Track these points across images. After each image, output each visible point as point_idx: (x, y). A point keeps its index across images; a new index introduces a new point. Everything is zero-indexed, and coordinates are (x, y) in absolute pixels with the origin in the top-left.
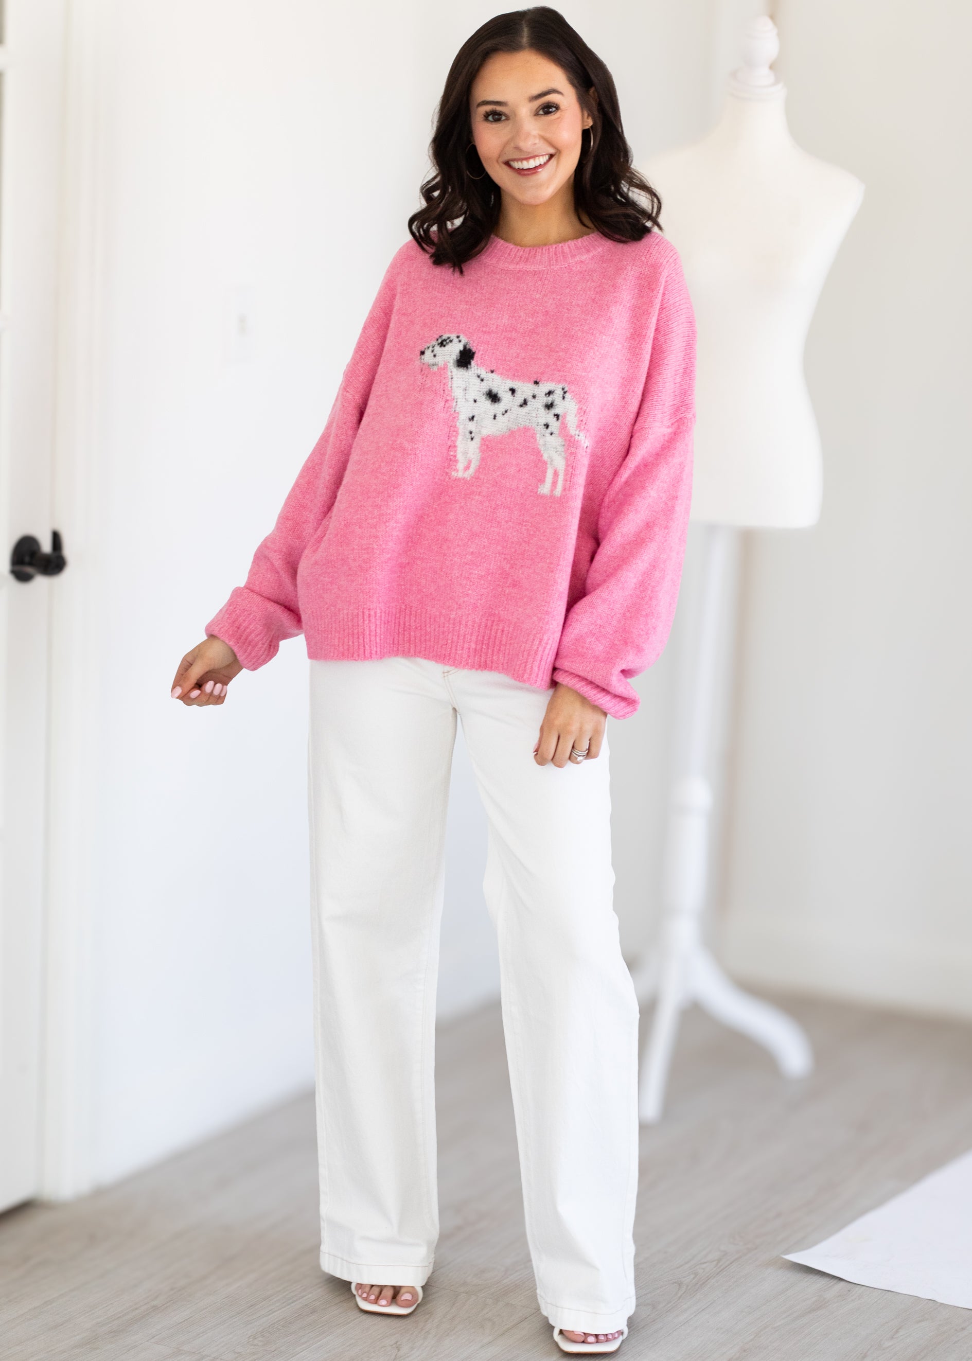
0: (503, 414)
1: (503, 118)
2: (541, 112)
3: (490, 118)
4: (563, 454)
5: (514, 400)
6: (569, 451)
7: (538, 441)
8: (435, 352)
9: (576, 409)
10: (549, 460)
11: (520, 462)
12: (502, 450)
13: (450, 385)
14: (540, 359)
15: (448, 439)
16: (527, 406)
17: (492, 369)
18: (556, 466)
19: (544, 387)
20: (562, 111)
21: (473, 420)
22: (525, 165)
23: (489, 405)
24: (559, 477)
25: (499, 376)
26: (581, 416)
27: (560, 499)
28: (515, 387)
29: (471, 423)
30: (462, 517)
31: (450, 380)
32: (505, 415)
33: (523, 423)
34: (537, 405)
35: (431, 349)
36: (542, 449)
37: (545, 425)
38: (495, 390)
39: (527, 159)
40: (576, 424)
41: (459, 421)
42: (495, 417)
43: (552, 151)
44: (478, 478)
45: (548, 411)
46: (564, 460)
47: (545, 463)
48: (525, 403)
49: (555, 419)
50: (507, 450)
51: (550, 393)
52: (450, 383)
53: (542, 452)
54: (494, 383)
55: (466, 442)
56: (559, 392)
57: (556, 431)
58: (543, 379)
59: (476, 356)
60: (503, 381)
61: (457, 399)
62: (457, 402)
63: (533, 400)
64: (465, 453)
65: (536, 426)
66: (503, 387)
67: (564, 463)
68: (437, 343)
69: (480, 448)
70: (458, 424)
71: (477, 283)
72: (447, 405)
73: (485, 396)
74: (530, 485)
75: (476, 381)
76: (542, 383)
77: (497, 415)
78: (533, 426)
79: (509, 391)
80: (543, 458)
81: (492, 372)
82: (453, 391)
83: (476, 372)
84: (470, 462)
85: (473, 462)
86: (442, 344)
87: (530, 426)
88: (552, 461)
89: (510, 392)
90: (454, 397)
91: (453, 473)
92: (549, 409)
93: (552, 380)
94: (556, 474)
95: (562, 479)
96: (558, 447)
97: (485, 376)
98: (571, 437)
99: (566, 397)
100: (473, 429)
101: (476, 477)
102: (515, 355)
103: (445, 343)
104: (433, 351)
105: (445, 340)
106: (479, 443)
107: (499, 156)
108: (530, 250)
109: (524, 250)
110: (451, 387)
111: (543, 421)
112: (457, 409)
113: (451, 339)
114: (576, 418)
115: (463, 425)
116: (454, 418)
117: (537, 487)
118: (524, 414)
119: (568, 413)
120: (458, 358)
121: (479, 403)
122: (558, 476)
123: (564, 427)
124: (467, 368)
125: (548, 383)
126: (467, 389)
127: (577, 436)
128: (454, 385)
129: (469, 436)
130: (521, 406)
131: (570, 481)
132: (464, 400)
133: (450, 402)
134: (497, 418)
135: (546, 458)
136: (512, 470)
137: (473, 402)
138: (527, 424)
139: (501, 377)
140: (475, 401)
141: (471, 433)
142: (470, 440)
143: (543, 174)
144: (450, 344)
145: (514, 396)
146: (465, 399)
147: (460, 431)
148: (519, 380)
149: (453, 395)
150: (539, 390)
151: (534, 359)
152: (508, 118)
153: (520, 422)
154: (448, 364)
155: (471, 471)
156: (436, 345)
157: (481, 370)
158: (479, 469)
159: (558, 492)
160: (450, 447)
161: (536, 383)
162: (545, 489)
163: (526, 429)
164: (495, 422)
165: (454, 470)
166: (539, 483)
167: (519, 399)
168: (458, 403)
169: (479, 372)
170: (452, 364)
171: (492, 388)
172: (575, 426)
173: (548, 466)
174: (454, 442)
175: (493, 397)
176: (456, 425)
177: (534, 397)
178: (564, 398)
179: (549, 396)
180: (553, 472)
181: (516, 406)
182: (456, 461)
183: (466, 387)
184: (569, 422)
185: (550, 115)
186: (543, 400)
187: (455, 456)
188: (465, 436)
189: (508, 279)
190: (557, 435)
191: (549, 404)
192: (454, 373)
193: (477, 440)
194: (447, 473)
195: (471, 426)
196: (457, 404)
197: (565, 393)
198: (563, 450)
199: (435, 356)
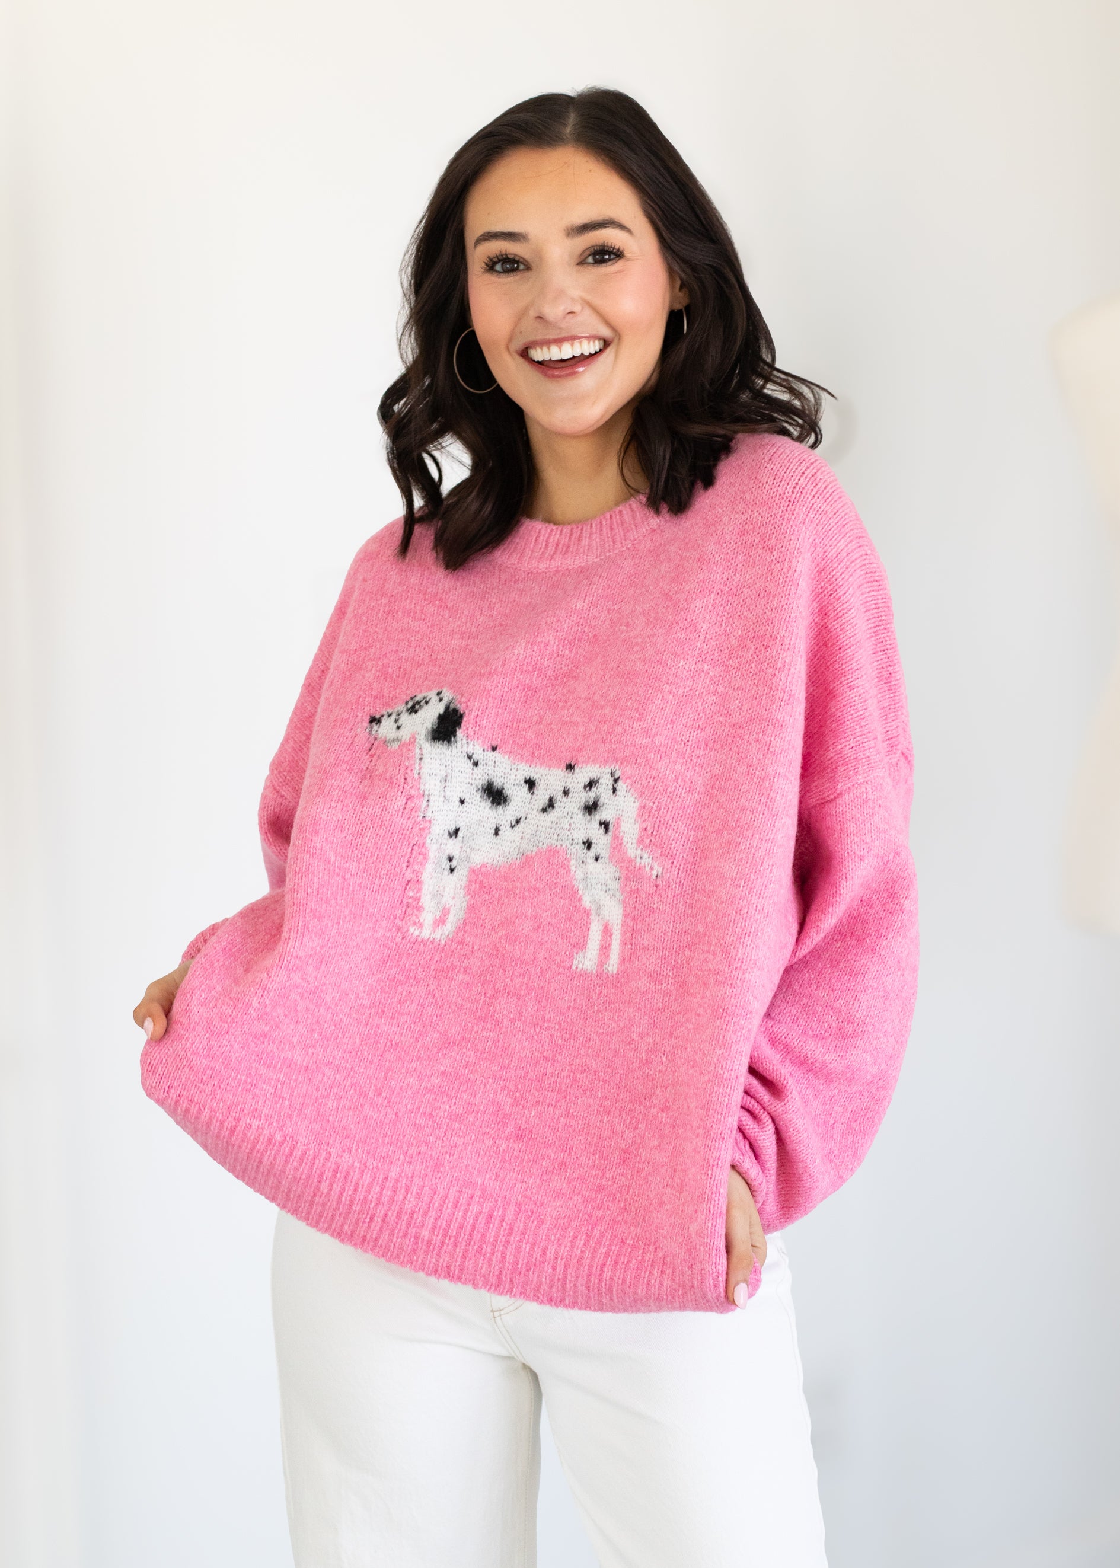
0: (512, 827)
1: (522, 267)
2: (590, 260)
3: (498, 267)
4: (618, 894)
5: (533, 800)
6: (628, 889)
7: (572, 873)
8: (400, 722)
9: (635, 809)
10: (593, 907)
11: (540, 912)
12: (507, 891)
13: (416, 770)
14: (576, 724)
15: (407, 866)
16: (555, 810)
17: (494, 744)
18: (607, 918)
19: (583, 774)
20: (628, 260)
21: (456, 837)
22: (555, 353)
23: (487, 809)
24: (614, 937)
25: (507, 757)
26: (645, 821)
27: (617, 977)
28: (535, 776)
29: (452, 841)
30: (430, 1010)
31: (418, 761)
32: (516, 828)
33: (547, 841)
34: (571, 807)
35: (394, 717)
36: (581, 887)
37: (584, 843)
38: (498, 783)
39: (559, 341)
40: (636, 836)
41: (431, 836)
42: (497, 832)
43: (606, 332)
44: (461, 942)
45: (589, 817)
46: (621, 906)
47: (587, 913)
48: (551, 804)
49: (602, 830)
50: (517, 892)
51: (591, 784)
52: (417, 766)
53: (580, 892)
54: (497, 769)
55: (439, 875)
56: (606, 781)
57: (604, 853)
58: (580, 760)
59: (465, 719)
60: (514, 766)
61: (429, 795)
62: (428, 801)
63: (565, 799)
64: (438, 895)
65: (569, 846)
66: (513, 777)
67: (621, 911)
68: (405, 709)
69: (467, 888)
70: (428, 841)
71: (483, 598)
72: (410, 805)
73: (479, 795)
74: (558, 954)
75: (465, 765)
76: (580, 766)
77: (501, 828)
78: (564, 846)
79: (524, 785)
80: (583, 903)
81: (494, 749)
82: (422, 781)
83: (465, 749)
84: (445, 912)
85: (453, 912)
86: (413, 710)
87: (559, 846)
88: (599, 908)
89: (526, 787)
90: (424, 791)
91: (412, 929)
92: (590, 813)
93: (595, 761)
94: (607, 931)
95: (618, 941)
96: (609, 882)
97: (481, 757)
98: (630, 861)
99: (618, 788)
100: (456, 854)
101: (458, 940)
102: (535, 718)
103: (417, 707)
104: (396, 721)
105: (419, 703)
106: (465, 879)
107: (511, 339)
108: (572, 529)
109: (561, 531)
110: (419, 774)
111: (581, 836)
112: (429, 814)
113: (428, 700)
114: (637, 825)
115: (438, 846)
116: (423, 829)
117: (571, 957)
118: (549, 824)
119: (623, 818)
120: (435, 727)
121: (469, 806)
122: (611, 936)
123: (617, 845)
124: (449, 741)
125: (589, 766)
126: (449, 778)
127: (638, 860)
128: (425, 771)
129: (446, 865)
130: (544, 810)
131: (631, 944)
132: (442, 799)
133: (415, 800)
134: (500, 833)
135: (588, 902)
136: (525, 927)
137: (458, 803)
138: (554, 842)
139: (509, 758)
140: (462, 802)
141: (450, 859)
142: (447, 872)
143: (587, 378)
144: (426, 707)
145: (533, 794)
146: (444, 797)
147: (432, 855)
148: (541, 765)
149: (422, 787)
150: (574, 780)
151: (566, 724)
152: (528, 268)
153: (541, 839)
154: (417, 736)
155: (449, 928)
156: (404, 712)
157: (474, 745)
158: (465, 926)
159: (613, 965)
160: (409, 881)
161: (570, 767)
162: (587, 961)
163: (553, 852)
164: (495, 840)
165: (415, 924)
166: (575, 951)
167: (541, 797)
168: (431, 803)
169: (470, 749)
170: (423, 737)
171: (494, 780)
172: (635, 841)
173: (592, 917)
174: (417, 873)
175: (495, 795)
176: (424, 844)
177: (566, 793)
178: (614, 790)
179: (590, 789)
180: (601, 928)
181: (535, 811)
182: (419, 908)
183: (446, 776)
184: (626, 835)
185: (604, 265)
186: (581, 797)
187: (418, 900)
188: (438, 864)
189: (537, 588)
190: (607, 861)
191: (591, 803)
192: (424, 751)
193: (462, 873)
194: (399, 929)
195: (453, 847)
196: (428, 806)
197: (616, 781)
198: (618, 887)
199: (398, 728)
